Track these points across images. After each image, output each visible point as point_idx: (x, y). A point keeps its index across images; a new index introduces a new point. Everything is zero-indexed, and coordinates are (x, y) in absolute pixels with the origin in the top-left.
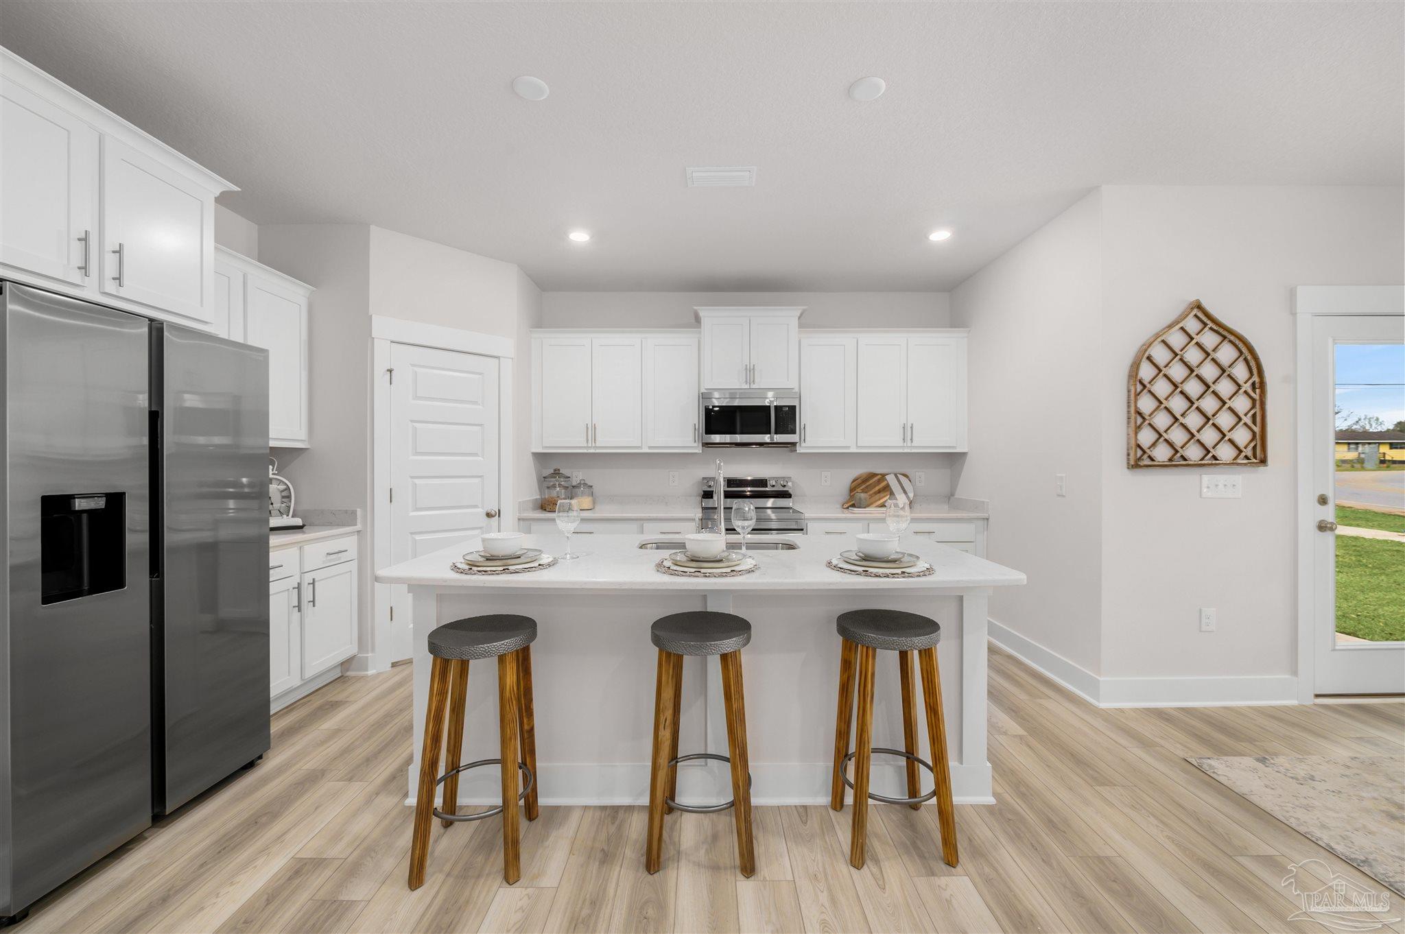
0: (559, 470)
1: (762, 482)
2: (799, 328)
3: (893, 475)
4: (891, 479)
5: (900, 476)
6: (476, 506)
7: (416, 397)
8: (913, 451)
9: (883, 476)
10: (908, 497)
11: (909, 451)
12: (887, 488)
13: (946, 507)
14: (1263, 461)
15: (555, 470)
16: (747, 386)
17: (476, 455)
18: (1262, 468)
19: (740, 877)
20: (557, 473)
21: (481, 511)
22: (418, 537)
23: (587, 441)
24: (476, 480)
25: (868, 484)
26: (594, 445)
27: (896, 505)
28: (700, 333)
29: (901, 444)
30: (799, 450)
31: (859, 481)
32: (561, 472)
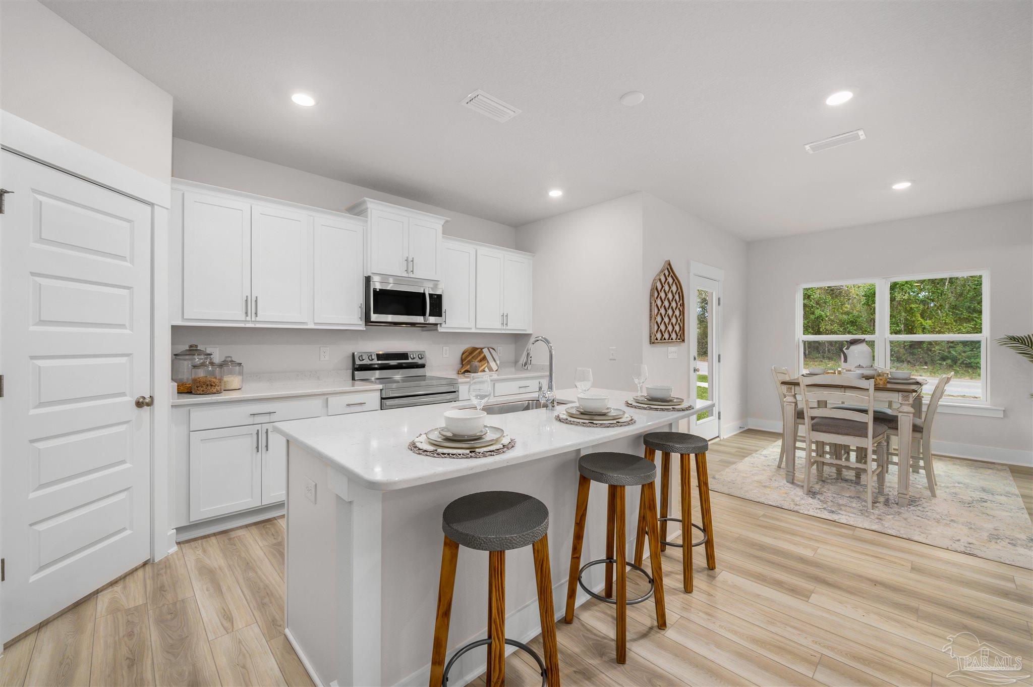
0: (196, 346)
1: (404, 356)
2: (443, 234)
3: (487, 349)
4: (485, 351)
5: (490, 349)
6: (123, 394)
7: (41, 238)
8: (507, 332)
9: (482, 349)
10: (497, 364)
11: (504, 332)
12: (484, 358)
13: (513, 369)
14: (683, 341)
15: (191, 346)
16: (405, 274)
17: (122, 326)
18: (683, 344)
19: (663, 632)
20: (193, 350)
21: (130, 400)
22: (41, 445)
23: (246, 313)
24: (124, 360)
25: (473, 355)
26: (253, 319)
27: (491, 370)
28: (367, 221)
29: (500, 326)
30: (440, 329)
31: (467, 354)
32: (198, 348)
